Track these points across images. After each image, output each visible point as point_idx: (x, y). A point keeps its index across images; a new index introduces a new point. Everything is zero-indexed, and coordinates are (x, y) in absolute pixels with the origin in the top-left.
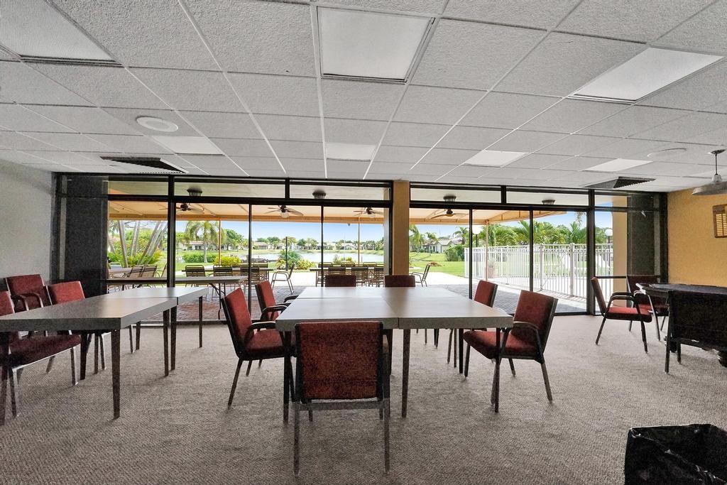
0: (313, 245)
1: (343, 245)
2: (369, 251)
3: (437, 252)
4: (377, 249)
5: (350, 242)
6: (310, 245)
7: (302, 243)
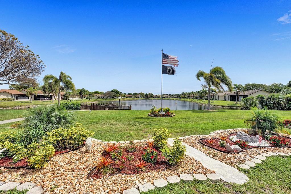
0: (151, 96)
1: (165, 96)
2: (176, 99)
3: (216, 100)
4: (180, 98)
5: (167, 95)
6: (150, 96)
7: (146, 95)
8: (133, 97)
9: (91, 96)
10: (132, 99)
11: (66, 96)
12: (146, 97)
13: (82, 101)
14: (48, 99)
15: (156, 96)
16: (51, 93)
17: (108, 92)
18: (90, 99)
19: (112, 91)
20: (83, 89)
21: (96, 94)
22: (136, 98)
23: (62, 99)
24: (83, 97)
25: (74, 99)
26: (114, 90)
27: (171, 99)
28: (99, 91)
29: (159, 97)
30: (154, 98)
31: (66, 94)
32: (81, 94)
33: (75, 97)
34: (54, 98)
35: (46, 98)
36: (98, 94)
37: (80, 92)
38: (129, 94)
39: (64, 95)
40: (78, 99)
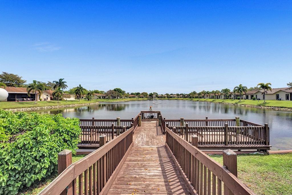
0: (156, 96)
7: (151, 95)
8: (136, 97)
9: (90, 95)
10: (135, 99)
11: (56, 94)
12: (150, 97)
13: (79, 103)
14: (29, 99)
15: (161, 96)
16: (32, 91)
17: (110, 91)
18: (89, 100)
19: (115, 90)
20: (80, 85)
21: (95, 93)
22: (140, 98)
23: (51, 99)
24: (80, 97)
25: (68, 99)
26: (116, 89)
27: (179, 99)
28: (99, 90)
29: (165, 97)
30: (159, 98)
31: (56, 92)
32: (77, 93)
33: (70, 97)
34: (39, 98)
35: (26, 98)
36: (98, 93)
37: (77, 90)
38: (132, 94)
39: (54, 94)
40: (74, 100)
